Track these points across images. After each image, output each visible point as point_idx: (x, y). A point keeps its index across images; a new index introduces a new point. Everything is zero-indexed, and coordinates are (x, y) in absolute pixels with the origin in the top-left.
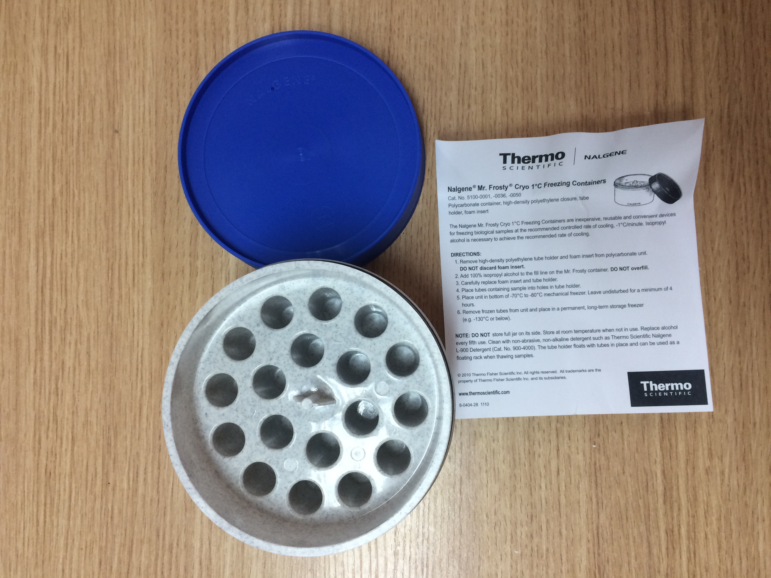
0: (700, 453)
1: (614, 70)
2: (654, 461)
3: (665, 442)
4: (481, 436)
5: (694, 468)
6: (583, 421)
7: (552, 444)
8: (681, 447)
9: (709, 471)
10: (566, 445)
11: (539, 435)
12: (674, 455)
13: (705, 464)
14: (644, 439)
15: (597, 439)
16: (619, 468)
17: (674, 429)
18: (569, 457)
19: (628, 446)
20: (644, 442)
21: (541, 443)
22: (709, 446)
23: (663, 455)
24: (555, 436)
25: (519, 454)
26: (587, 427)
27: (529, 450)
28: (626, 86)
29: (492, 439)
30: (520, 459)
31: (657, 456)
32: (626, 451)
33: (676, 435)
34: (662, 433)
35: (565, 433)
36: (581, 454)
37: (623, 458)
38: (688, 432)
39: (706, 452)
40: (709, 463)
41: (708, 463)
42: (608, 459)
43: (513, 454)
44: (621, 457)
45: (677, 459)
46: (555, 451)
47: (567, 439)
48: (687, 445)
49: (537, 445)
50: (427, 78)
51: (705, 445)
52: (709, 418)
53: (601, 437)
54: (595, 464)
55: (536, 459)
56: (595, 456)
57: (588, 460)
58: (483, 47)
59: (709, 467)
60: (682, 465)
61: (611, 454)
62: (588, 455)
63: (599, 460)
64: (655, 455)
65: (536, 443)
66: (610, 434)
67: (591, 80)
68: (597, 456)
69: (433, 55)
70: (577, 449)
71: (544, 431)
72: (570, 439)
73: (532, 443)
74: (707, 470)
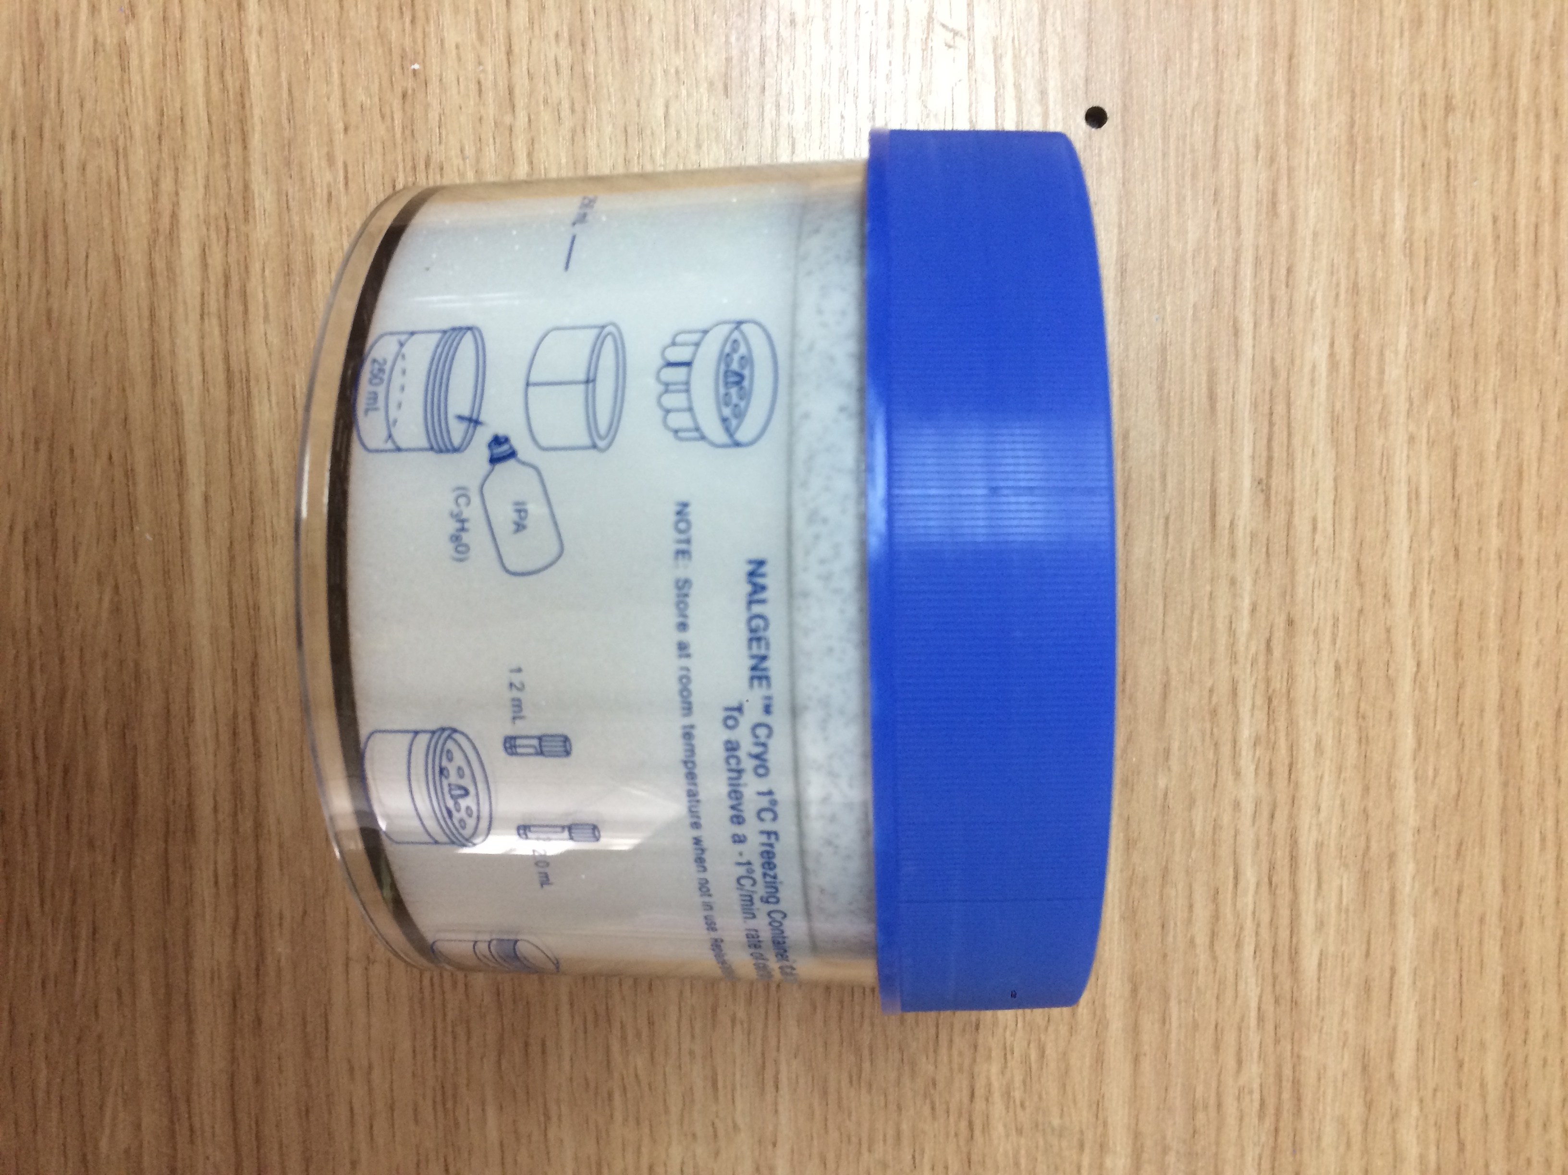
0: (148, 61)
1: (370, 1067)
2: (264, 34)
3: (237, 84)
4: (711, 84)
5: (165, 19)
6: (444, 133)
7: (525, 69)
8: (196, 72)
9: (128, 12)
10: (489, 68)
11: (560, 92)
12: (214, 51)
13: (138, 31)
14: (290, 91)
15: (410, 84)
16: (352, 14)
17: (214, 118)
18: (481, 37)
19: (329, 72)
20: (289, 84)
21: (553, 70)
22: (126, 77)
23: (242, 50)
24: (517, 91)
25: (610, 39)
26: (434, 116)
27: (584, 52)
28: (337, 1021)
29: (683, 76)
30: (609, 25)
31: (258, 47)
32: (333, 54)
33: (208, 103)
34: (244, 107)
35: (491, 101)
36: (450, 44)
37: (341, 37)
38: (179, 113)
39: (134, 62)
40: (127, 34)
41: (130, 32)
42: (382, 36)
43: (625, 38)
44: (348, 41)
45: (207, 41)
46: (516, 49)
47: (488, 84)
48: (181, 77)
49: (565, 64)
50: (866, 1052)
51: (136, 78)
52: (125, 149)
53: (399, 91)
54: (413, 21)
55: (565, 29)
56: (414, 41)
57: (432, 28)
58: (716, 1136)
59: (127, 23)
60: (193, 26)
61: (372, 48)
62: (433, 43)
63: (404, 30)
64: (262, 50)
65: (565, 72)
66: (376, 99)
67: (429, 1040)
68: (408, 42)
69: (850, 1115)
70: (459, 58)
71: (546, 102)
72: (479, 83)
73: (578, 69)
74: (133, 15)
